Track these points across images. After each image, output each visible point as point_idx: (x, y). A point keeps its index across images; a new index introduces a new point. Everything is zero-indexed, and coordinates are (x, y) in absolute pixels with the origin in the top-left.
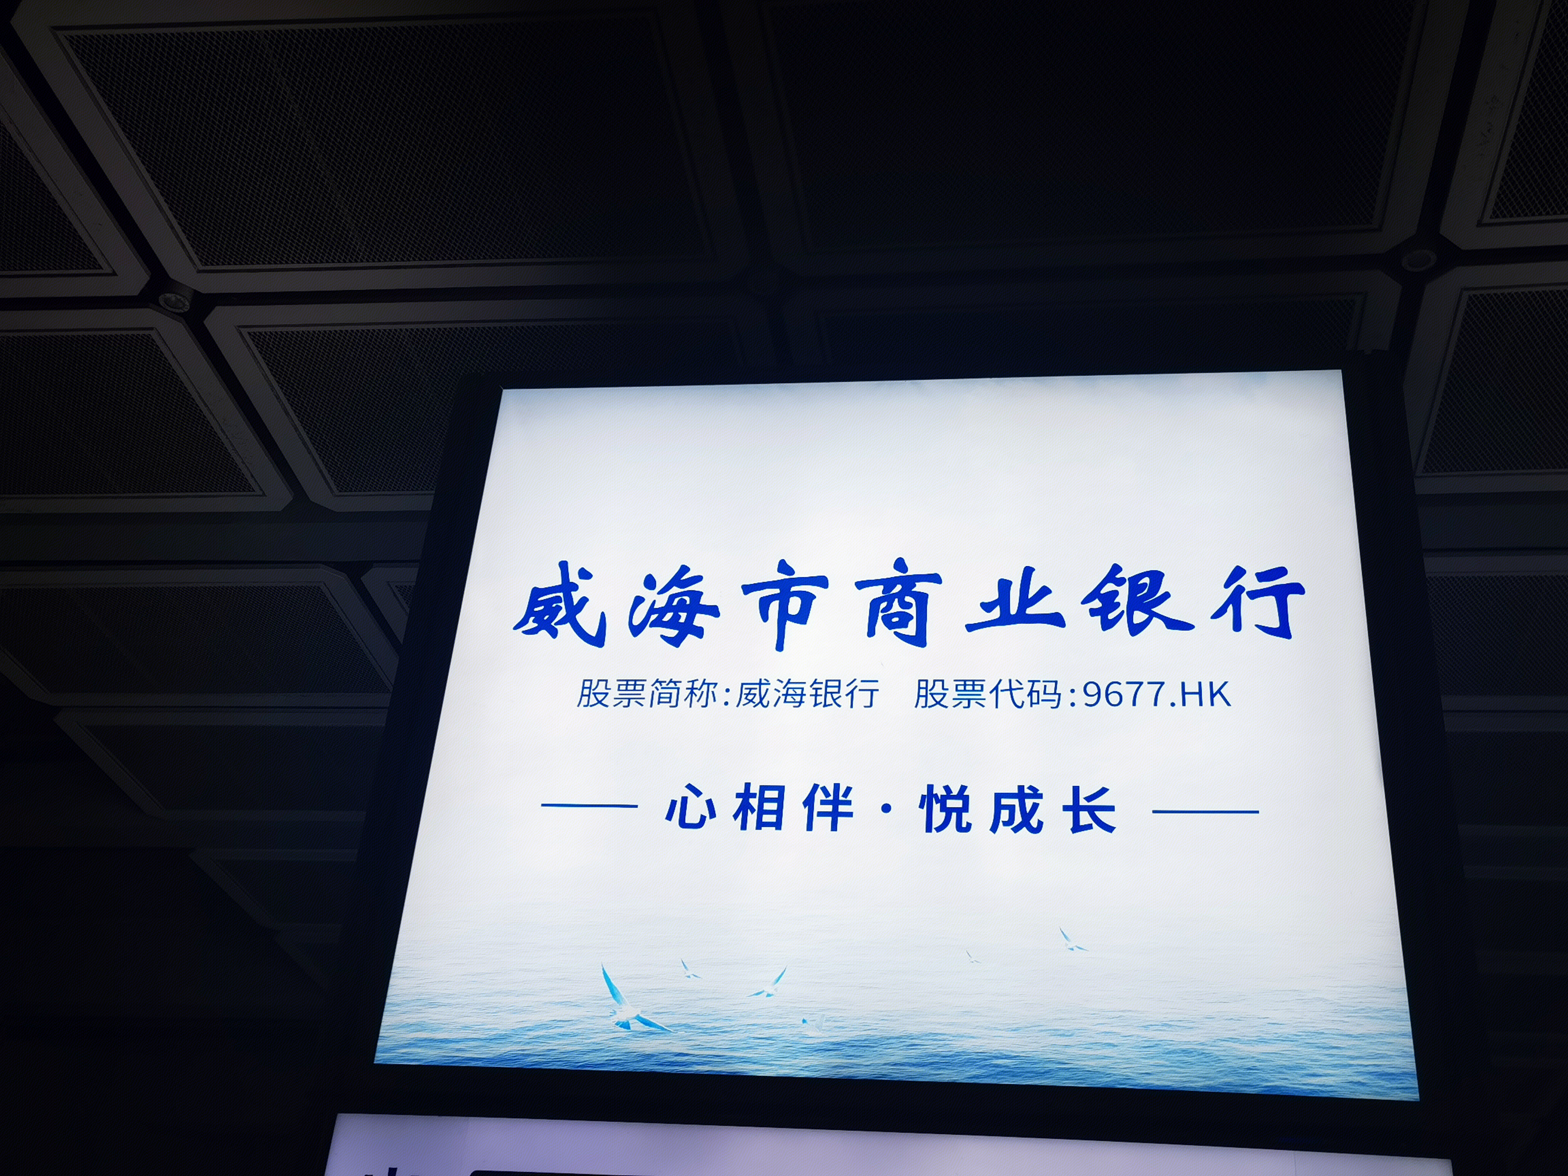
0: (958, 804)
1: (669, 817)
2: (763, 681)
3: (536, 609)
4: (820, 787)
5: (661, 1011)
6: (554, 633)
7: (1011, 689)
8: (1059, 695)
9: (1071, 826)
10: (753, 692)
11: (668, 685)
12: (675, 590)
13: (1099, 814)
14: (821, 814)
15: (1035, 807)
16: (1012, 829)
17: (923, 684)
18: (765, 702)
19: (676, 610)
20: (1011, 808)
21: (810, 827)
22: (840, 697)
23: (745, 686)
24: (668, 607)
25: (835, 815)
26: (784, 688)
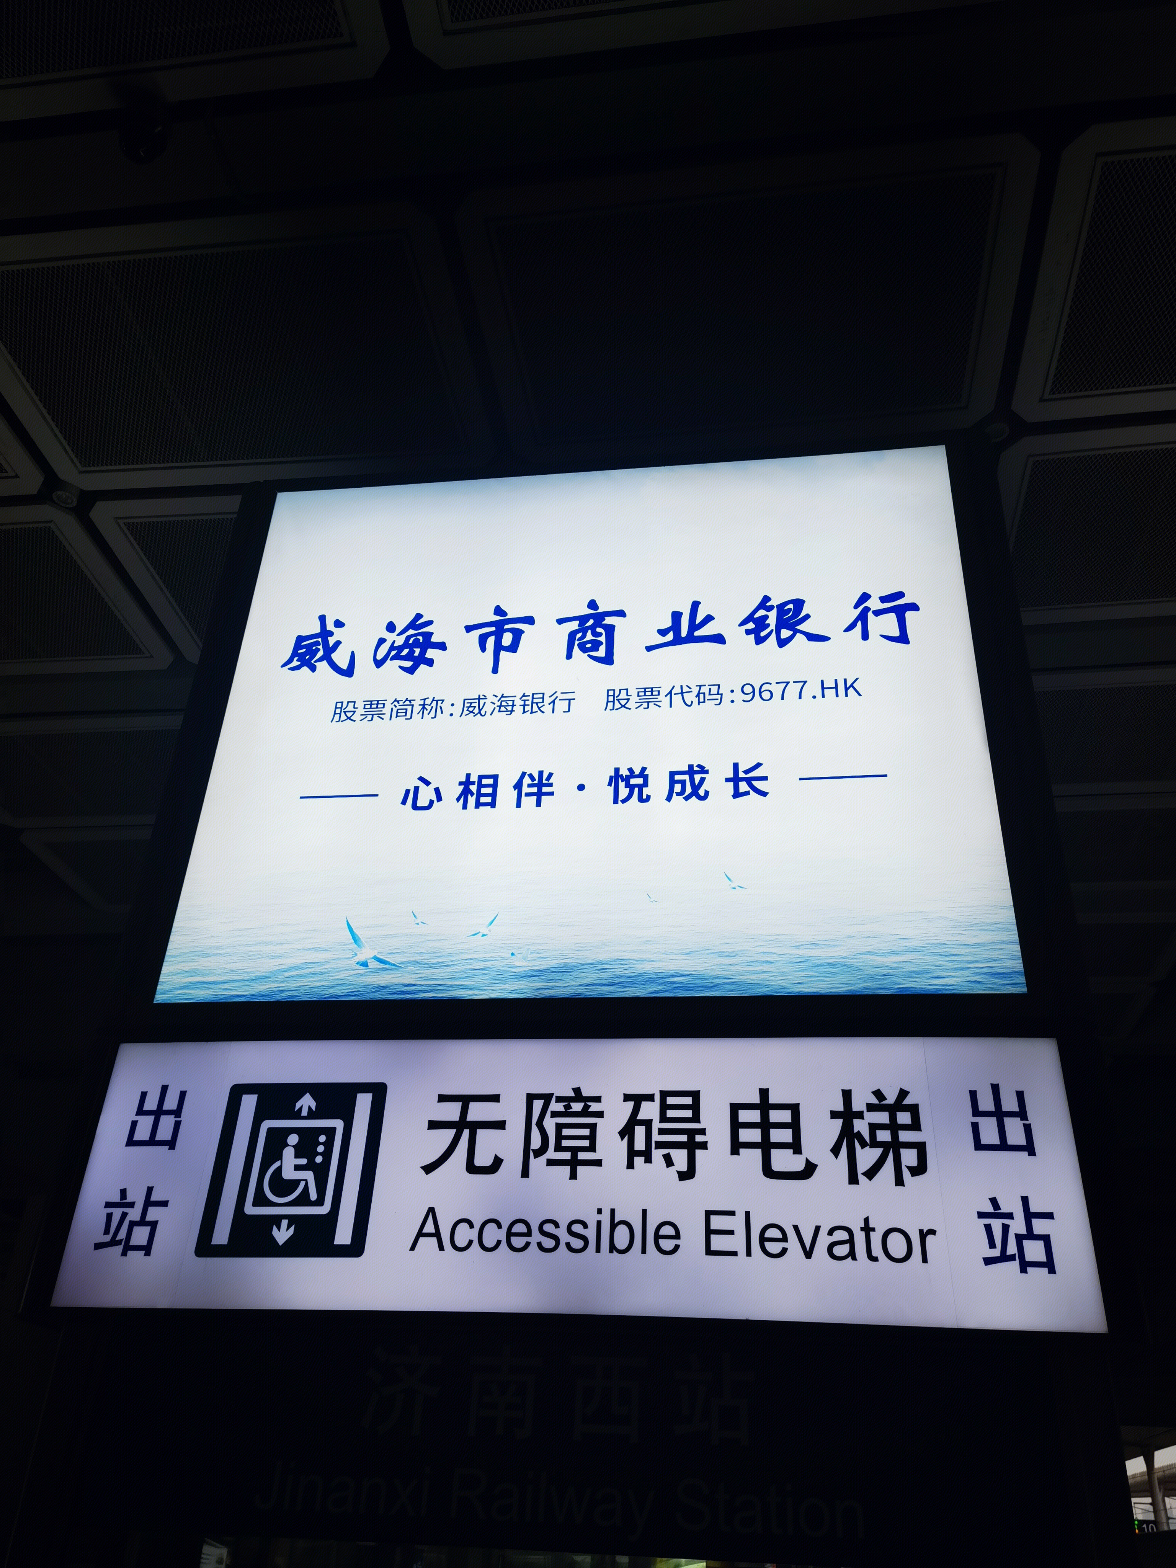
0: (640, 781)
1: (404, 802)
2: (482, 697)
3: (299, 652)
4: (527, 774)
5: (394, 952)
6: (313, 669)
7: (682, 693)
8: (722, 695)
9: (732, 793)
10: (473, 705)
11: (404, 703)
12: (411, 632)
13: (755, 783)
14: (527, 795)
15: (702, 780)
16: (684, 798)
17: (611, 693)
18: (483, 712)
19: (411, 647)
20: (683, 783)
21: (519, 805)
22: (544, 705)
23: (466, 701)
24: (406, 645)
25: (539, 795)
26: (498, 701)
